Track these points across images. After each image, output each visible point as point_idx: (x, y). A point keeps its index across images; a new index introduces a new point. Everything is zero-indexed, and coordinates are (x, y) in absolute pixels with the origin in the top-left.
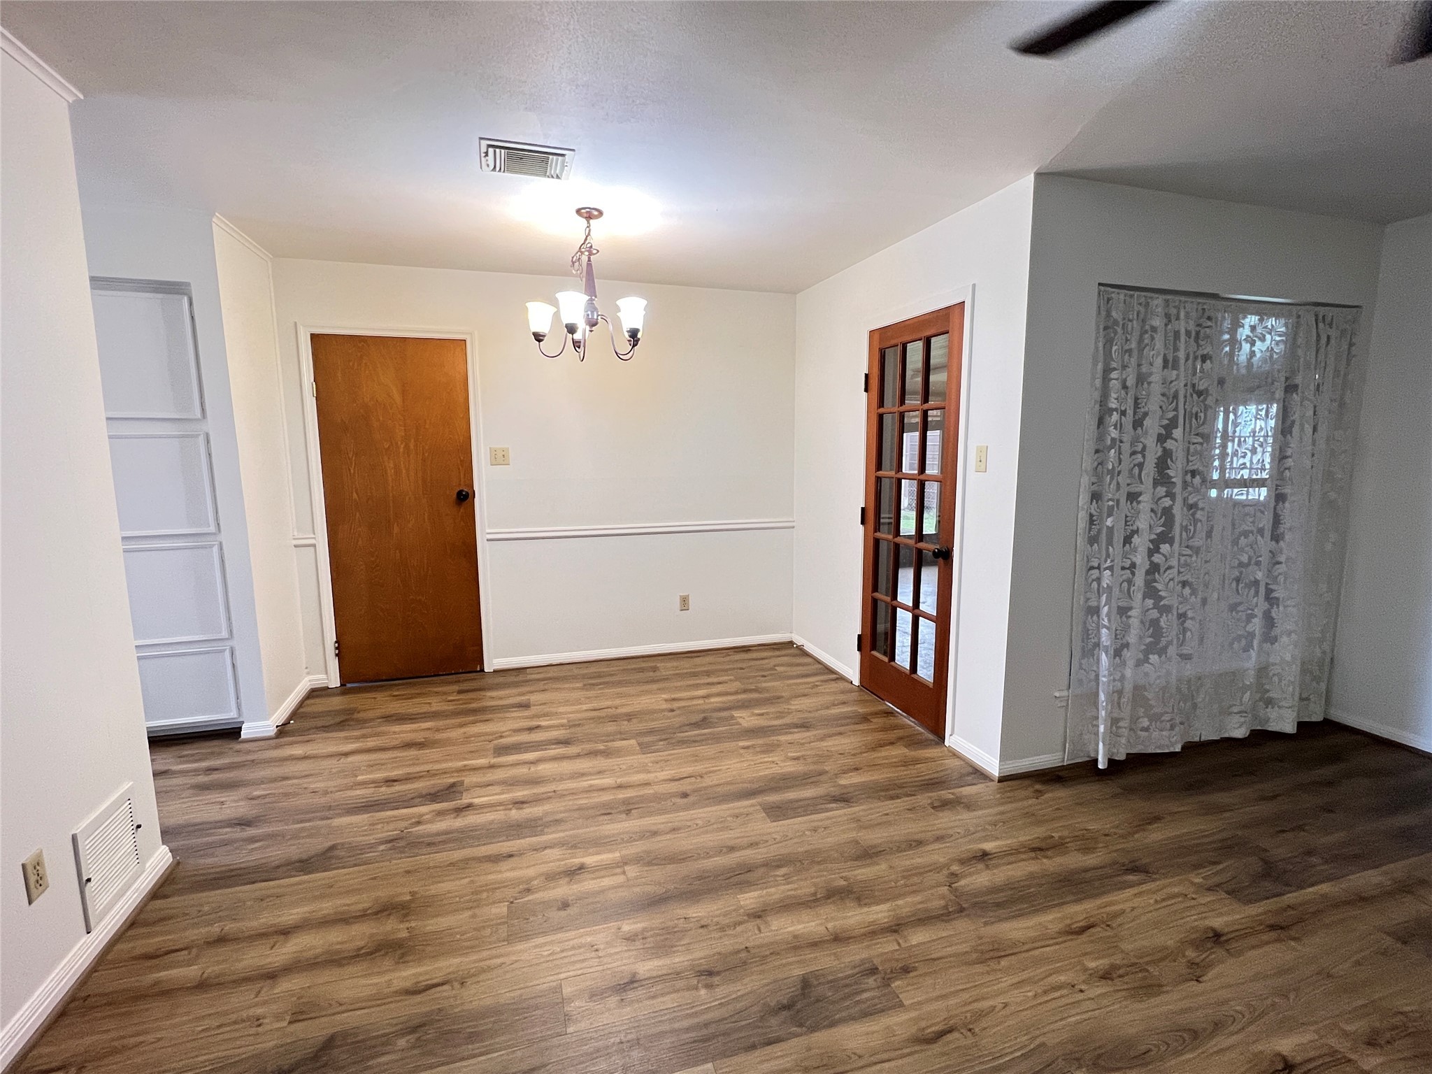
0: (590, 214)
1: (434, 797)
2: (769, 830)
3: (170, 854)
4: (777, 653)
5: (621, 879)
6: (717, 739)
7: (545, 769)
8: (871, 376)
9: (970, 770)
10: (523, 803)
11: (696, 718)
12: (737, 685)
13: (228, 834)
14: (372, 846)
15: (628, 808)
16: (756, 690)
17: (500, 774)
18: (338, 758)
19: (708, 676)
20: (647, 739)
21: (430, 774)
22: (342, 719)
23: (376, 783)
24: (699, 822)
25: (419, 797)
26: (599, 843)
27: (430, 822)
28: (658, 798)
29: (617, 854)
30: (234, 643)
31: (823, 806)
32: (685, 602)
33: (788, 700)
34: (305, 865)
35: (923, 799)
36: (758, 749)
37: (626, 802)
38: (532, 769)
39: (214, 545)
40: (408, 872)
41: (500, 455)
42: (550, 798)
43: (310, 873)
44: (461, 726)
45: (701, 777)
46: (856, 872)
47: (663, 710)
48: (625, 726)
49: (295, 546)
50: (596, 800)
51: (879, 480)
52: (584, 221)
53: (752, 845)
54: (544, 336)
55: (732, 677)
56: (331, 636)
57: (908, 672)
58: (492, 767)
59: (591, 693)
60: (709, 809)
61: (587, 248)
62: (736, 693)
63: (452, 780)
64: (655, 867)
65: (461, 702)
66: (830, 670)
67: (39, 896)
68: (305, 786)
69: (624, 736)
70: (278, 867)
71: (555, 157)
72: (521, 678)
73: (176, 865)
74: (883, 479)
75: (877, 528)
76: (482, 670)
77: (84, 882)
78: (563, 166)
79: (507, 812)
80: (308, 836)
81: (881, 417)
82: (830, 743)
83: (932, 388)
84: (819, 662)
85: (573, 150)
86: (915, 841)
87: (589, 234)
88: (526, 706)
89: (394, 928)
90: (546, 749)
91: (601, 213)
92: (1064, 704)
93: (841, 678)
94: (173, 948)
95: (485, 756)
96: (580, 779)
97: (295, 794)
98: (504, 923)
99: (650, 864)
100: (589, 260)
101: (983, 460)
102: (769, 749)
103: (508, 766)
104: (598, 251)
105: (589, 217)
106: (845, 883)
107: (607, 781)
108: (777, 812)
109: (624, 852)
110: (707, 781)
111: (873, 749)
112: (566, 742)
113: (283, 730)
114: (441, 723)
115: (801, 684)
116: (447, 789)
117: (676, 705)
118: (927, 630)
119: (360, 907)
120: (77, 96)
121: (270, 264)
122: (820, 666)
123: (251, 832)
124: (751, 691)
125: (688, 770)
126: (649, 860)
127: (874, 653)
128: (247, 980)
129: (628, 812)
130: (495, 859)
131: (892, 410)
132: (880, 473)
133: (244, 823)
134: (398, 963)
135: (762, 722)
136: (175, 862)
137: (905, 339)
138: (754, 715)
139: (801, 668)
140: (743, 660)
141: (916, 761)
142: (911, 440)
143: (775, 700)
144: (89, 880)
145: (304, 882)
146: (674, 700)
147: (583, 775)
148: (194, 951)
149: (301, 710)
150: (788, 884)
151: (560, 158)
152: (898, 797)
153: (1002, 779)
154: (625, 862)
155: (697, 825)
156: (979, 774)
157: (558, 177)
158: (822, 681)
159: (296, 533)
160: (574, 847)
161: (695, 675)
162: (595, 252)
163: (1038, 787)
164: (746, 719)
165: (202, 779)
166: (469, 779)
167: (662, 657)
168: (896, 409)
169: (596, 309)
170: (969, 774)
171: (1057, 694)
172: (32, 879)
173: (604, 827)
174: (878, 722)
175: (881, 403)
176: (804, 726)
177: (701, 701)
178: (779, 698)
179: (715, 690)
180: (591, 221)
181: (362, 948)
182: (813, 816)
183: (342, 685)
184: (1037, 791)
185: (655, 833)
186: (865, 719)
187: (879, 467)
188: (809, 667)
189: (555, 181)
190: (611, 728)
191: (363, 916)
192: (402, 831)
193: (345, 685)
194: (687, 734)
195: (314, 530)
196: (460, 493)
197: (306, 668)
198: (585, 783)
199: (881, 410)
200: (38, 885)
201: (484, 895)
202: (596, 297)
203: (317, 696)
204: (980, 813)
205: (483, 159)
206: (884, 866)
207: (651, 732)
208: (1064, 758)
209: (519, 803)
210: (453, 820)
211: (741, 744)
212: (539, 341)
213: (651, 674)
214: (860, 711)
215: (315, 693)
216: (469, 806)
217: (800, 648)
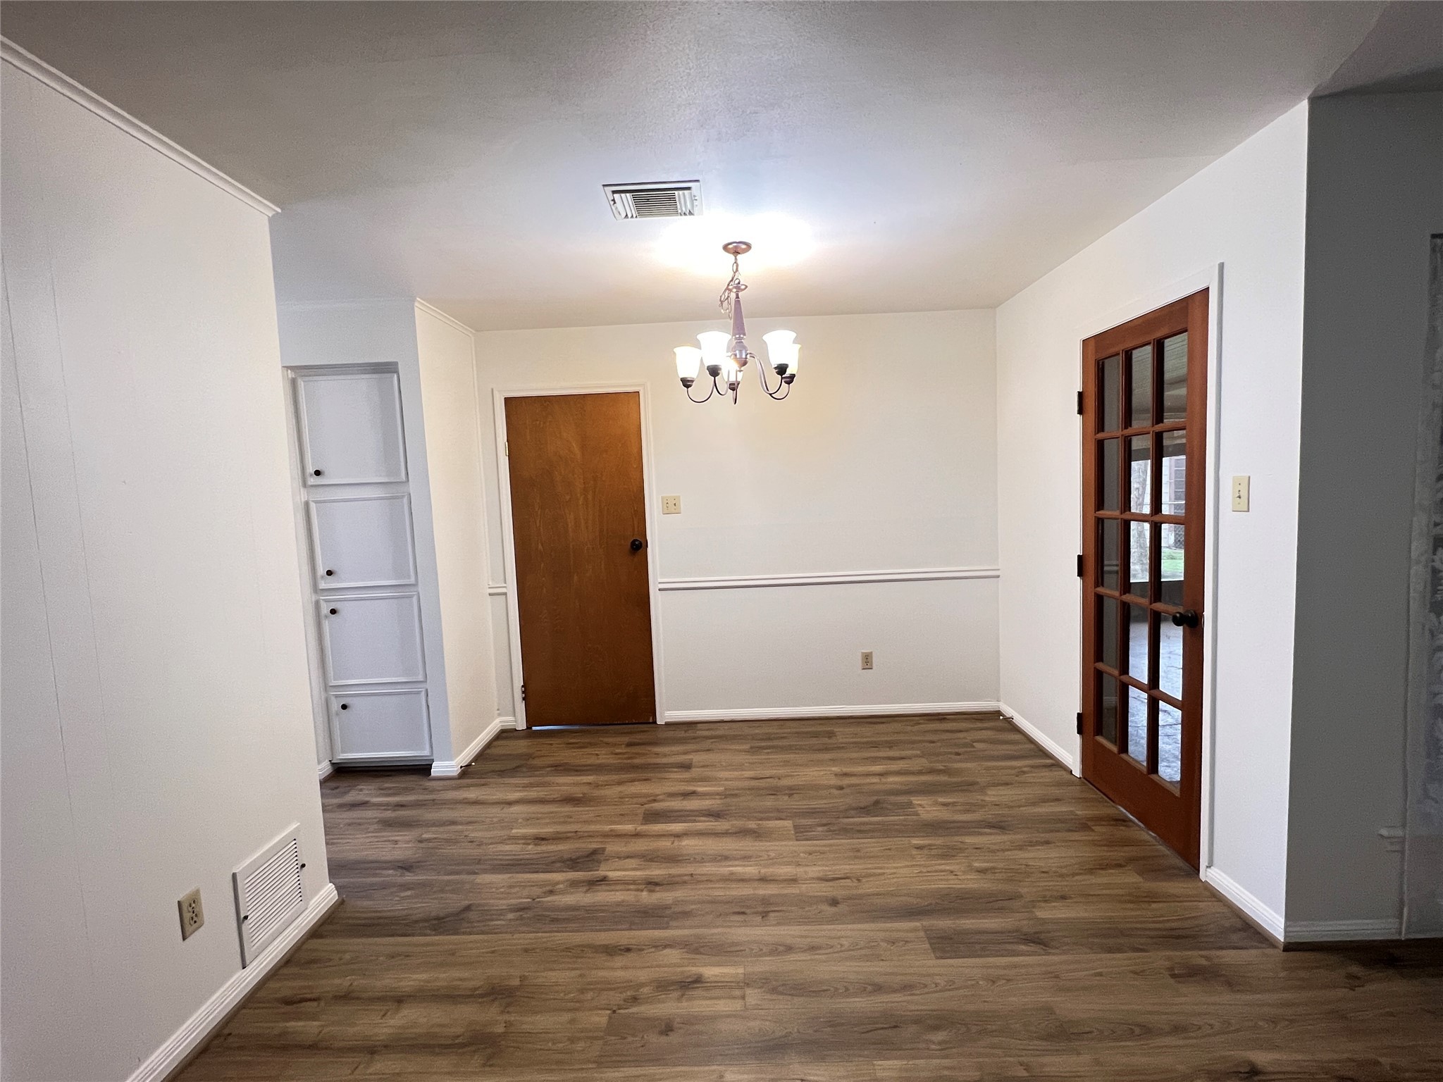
0: (736, 249)
1: (573, 863)
2: (932, 971)
3: (336, 892)
4: (979, 725)
5: (737, 1005)
6: (885, 831)
7: (689, 845)
8: (1085, 395)
9: (1239, 925)
10: (657, 884)
11: (866, 801)
12: (923, 763)
13: (391, 876)
14: (501, 913)
15: (766, 910)
16: (945, 772)
17: (640, 846)
18: (502, 806)
19: (890, 747)
20: (804, 822)
21: (577, 836)
22: (515, 765)
23: (526, 839)
24: (844, 942)
25: (560, 862)
26: (723, 951)
27: (562, 892)
28: (803, 901)
29: (741, 970)
30: (428, 686)
31: (1009, 947)
32: (867, 660)
33: (983, 790)
34: (440, 924)
35: (1160, 958)
36: (933, 852)
37: (765, 901)
38: (676, 843)
39: (414, 595)
40: (526, 951)
41: (671, 503)
42: (685, 882)
43: (441, 934)
44: (620, 783)
45: (859, 880)
46: (1046, 1060)
47: (830, 787)
48: (783, 802)
49: (490, 594)
50: (734, 893)
51: (1100, 522)
52: (732, 257)
53: (906, 988)
54: (692, 381)
55: (919, 752)
56: (519, 681)
57: (1145, 770)
58: (637, 835)
59: (755, 758)
60: (859, 926)
61: (736, 286)
62: (920, 773)
63: (594, 846)
64: (781, 997)
65: (625, 756)
66: (1042, 752)
67: (191, 934)
68: (466, 833)
69: (780, 814)
70: (416, 922)
71: (681, 192)
72: (690, 734)
73: (340, 904)
74: (1105, 520)
75: (1099, 581)
76: (655, 722)
77: (241, 920)
78: (693, 199)
79: (639, 893)
80: (453, 891)
81: (1100, 445)
82: (1031, 855)
83: (1167, 403)
84: (1031, 740)
85: (698, 181)
86: (1138, 1025)
87: (737, 270)
88: (687, 767)
89: (491, 1017)
90: (695, 821)
91: (749, 246)
92: (1397, 848)
93: (1058, 765)
94: (309, 996)
95: (632, 822)
96: (724, 864)
97: (456, 842)
98: (602, 1038)
99: (774, 990)
100: (737, 297)
101: (1244, 494)
102: (948, 853)
103: (653, 836)
104: (746, 287)
105: (736, 252)
106: (1025, 1074)
107: (750, 870)
108: (945, 945)
109: (750, 969)
110: (867, 887)
111: (1091, 871)
112: (716, 815)
113: (466, 772)
114: (602, 778)
115: (1003, 768)
116: (587, 856)
117: (846, 781)
118: (1170, 718)
119: (471, 984)
120: (275, 210)
121: (473, 338)
122: (1033, 746)
123: (409, 877)
124: (939, 772)
125: (845, 868)
126: (775, 986)
127: (1100, 739)
128: (352, 1050)
129: (765, 915)
130: (611, 951)
131: (1114, 434)
132: (1101, 513)
133: (406, 867)
134: (484, 1065)
135: (945, 815)
136: (340, 900)
137: (1129, 345)
138: (936, 803)
139: (1005, 747)
140: (936, 731)
141: (1152, 897)
142: (1141, 471)
143: (968, 786)
144: (246, 918)
145: (433, 944)
146: (846, 775)
147: (726, 858)
148: (322, 1003)
149: (488, 751)
150: (946, 1057)
151: (686, 192)
152: (1119, 950)
153: (1289, 947)
154: (747, 982)
155: (842, 945)
156: (1250, 931)
157: (690, 213)
158: (1032, 767)
159: (490, 583)
160: (697, 951)
161: (875, 745)
162: (743, 287)
163: (1355, 969)
164: (926, 807)
165: (389, 814)
166: (613, 847)
167: (842, 721)
168: (1119, 433)
169: (745, 348)
170: (1235, 930)
171: (1384, 832)
172: (187, 916)
173: (732, 931)
174: (1101, 830)
175: (1100, 426)
176: (999, 826)
177: (875, 780)
178: (973, 784)
179: (895, 766)
180: (739, 257)
181: (458, 1036)
182: (991, 960)
183: (528, 728)
184: (1351, 976)
185: (789, 949)
186: (1084, 826)
187: (1100, 504)
188: (1020, 747)
189: (688, 217)
190: (769, 802)
191: (471, 996)
192: (534, 900)
193: (531, 728)
194: (851, 820)
195: (505, 580)
196: (633, 543)
197: (498, 710)
198: (725, 869)
199: (1101, 436)
200: (192, 922)
201: (589, 995)
202: (744, 335)
203: (506, 738)
204: (1249, 997)
205: (613, 207)
206: (1086, 1058)
207: (812, 813)
208: (1401, 928)
209: (652, 884)
210: (582, 895)
211: (916, 841)
212: (688, 386)
213: (826, 740)
214: (1079, 813)
215: (504, 734)
216: (604, 879)
217: (1009, 721)
